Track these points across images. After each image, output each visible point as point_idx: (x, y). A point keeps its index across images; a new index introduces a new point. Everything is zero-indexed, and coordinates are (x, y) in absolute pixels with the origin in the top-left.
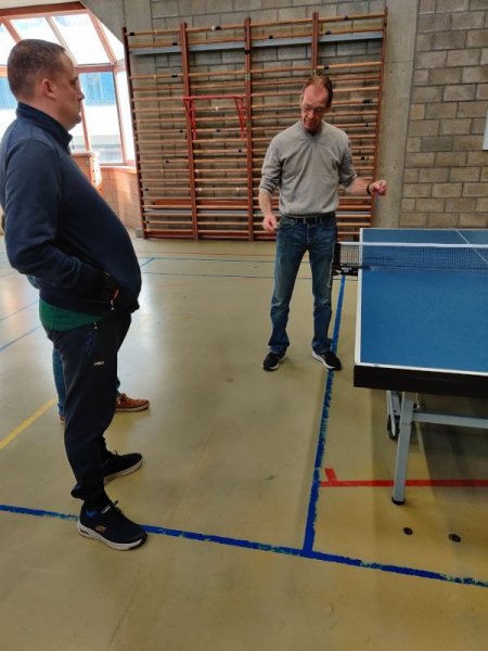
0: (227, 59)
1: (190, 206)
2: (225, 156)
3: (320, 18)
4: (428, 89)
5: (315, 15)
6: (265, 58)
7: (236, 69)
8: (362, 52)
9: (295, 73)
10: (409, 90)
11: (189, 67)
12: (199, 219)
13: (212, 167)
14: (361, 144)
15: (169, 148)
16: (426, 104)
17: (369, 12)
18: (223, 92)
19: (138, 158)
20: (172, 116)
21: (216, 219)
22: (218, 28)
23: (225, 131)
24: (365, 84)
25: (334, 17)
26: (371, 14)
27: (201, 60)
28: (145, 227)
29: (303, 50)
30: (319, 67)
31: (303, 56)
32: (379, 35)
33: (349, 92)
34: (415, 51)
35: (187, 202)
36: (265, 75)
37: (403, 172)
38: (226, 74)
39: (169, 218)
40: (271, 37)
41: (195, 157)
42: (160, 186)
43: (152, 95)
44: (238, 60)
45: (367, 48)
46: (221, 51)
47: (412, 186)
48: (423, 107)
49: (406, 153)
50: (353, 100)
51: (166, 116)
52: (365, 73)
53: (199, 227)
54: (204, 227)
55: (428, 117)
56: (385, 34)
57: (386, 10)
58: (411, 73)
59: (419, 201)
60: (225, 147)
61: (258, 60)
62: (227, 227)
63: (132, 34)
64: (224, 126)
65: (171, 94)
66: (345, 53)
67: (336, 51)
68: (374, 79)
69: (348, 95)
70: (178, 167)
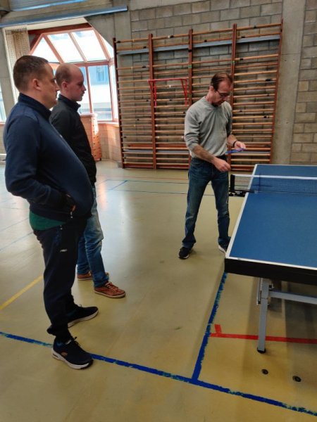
0: (177, 56)
1: (152, 148)
2: (175, 116)
3: (238, 28)
4: (311, 71)
5: (235, 26)
6: (201, 54)
7: (183, 62)
8: (266, 48)
9: (221, 63)
10: (298, 72)
11: (153, 61)
12: (158, 156)
13: (167, 123)
14: (264, 107)
15: (140, 111)
16: (309, 81)
17: (271, 22)
18: (175, 76)
19: (120, 117)
20: (142, 91)
21: (168, 156)
22: (172, 37)
23: (175, 100)
24: (267, 69)
25: (247, 26)
26: (272, 24)
27: (162, 57)
28: (123, 161)
29: (227, 48)
30: (236, 59)
31: (226, 52)
32: (277, 37)
33: (257, 75)
34: (302, 47)
35: (150, 145)
36: (202, 65)
37: (293, 126)
38: (177, 65)
39: (138, 155)
40: (206, 41)
41: (156, 117)
42: (134, 135)
43: (131, 79)
44: (184, 56)
45: (269, 46)
46: (173, 51)
47: (299, 135)
48: (307, 83)
49: (295, 113)
50: (259, 79)
51: (139, 91)
52: (268, 62)
53: (157, 161)
54: (160, 161)
55: (311, 90)
56: (281, 37)
57: (282, 21)
58: (299, 61)
59: (304, 145)
60: (175, 110)
61: (198, 55)
62: (175, 161)
63: (119, 42)
64: (175, 97)
65: (142, 78)
66: (254, 49)
67: (248, 48)
68: (273, 65)
69: (256, 76)
70: (146, 123)
